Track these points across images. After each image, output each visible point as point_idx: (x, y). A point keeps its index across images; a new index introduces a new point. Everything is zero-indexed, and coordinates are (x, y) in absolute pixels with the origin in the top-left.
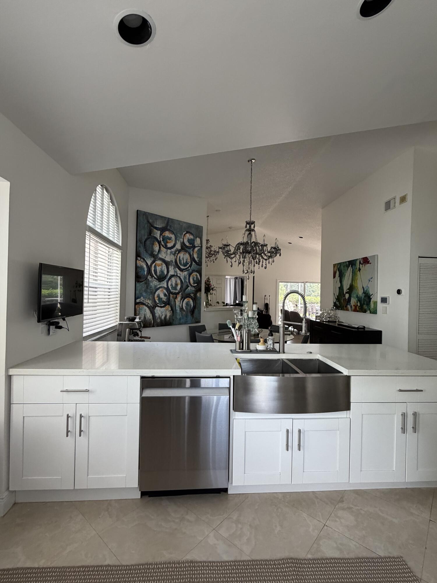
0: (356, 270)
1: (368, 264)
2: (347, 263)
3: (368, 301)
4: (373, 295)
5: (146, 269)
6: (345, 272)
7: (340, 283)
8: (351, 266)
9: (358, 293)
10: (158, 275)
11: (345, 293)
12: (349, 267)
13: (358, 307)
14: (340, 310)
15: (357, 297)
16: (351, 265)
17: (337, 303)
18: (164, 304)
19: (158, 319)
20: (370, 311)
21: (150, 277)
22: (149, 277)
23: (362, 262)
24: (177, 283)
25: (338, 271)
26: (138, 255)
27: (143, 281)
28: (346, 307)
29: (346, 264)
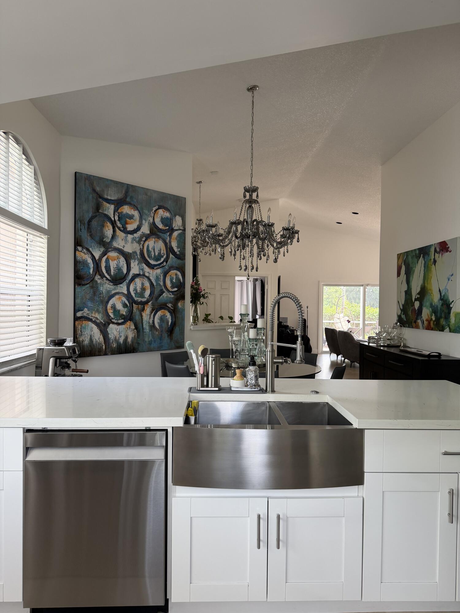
0: (430, 263)
1: (447, 252)
2: (417, 252)
3: (446, 311)
4: (454, 302)
5: (91, 265)
6: (414, 266)
7: (407, 285)
8: (423, 257)
9: (432, 300)
10: (112, 274)
11: (413, 300)
12: (420, 258)
13: (432, 322)
14: (407, 327)
15: (431, 306)
16: (422, 255)
17: (403, 316)
18: (122, 319)
19: (114, 343)
20: (450, 328)
21: (99, 277)
22: (97, 278)
23: (438, 250)
24: (144, 287)
25: (404, 264)
26: (78, 243)
27: (87, 284)
28: (415, 322)
29: (416, 254)
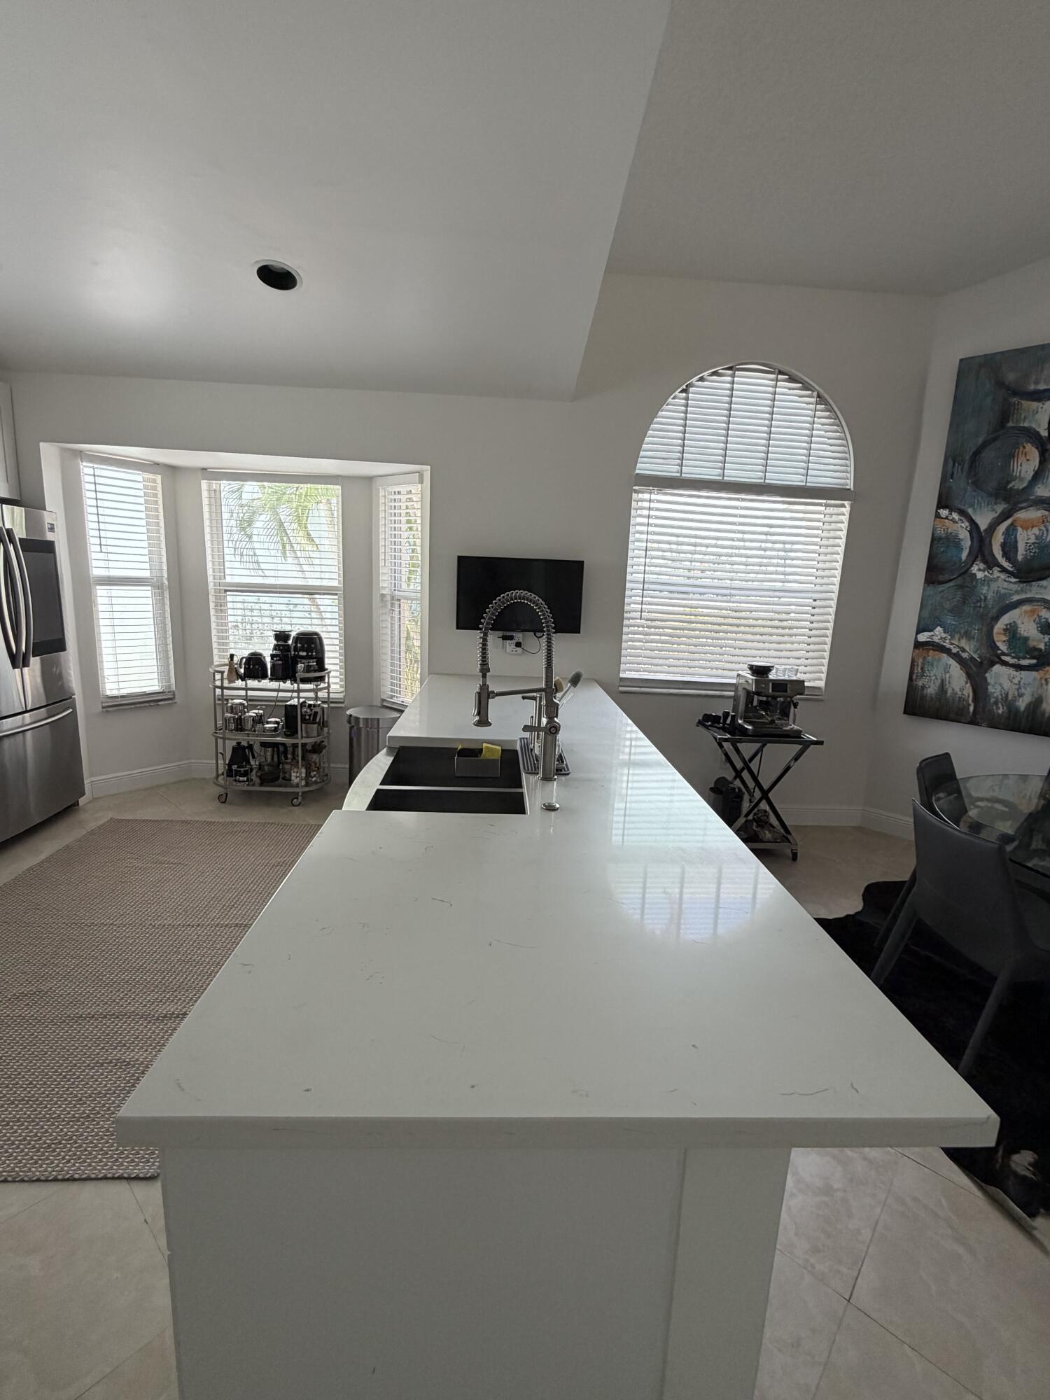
5: (967, 543)
18: (1032, 658)
19: (1000, 705)
21: (982, 566)
22: (978, 570)
26: (944, 501)
27: (951, 580)
